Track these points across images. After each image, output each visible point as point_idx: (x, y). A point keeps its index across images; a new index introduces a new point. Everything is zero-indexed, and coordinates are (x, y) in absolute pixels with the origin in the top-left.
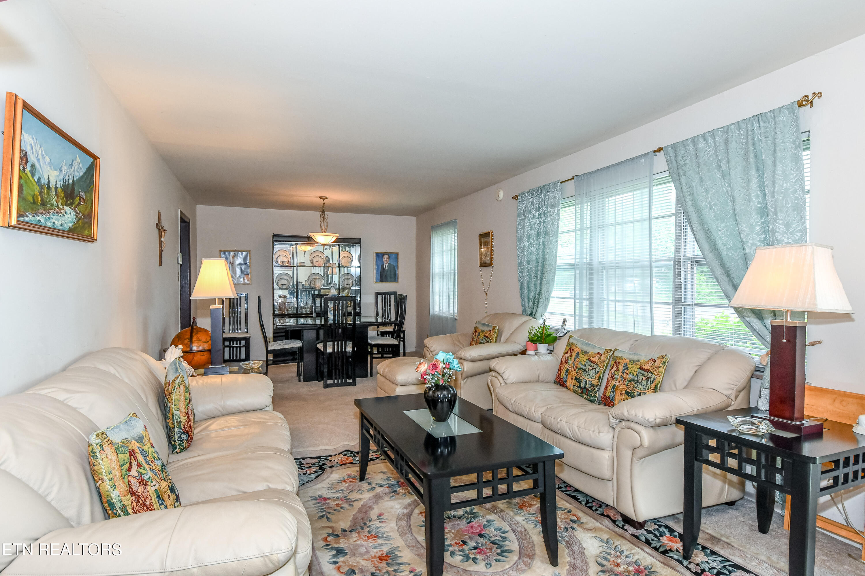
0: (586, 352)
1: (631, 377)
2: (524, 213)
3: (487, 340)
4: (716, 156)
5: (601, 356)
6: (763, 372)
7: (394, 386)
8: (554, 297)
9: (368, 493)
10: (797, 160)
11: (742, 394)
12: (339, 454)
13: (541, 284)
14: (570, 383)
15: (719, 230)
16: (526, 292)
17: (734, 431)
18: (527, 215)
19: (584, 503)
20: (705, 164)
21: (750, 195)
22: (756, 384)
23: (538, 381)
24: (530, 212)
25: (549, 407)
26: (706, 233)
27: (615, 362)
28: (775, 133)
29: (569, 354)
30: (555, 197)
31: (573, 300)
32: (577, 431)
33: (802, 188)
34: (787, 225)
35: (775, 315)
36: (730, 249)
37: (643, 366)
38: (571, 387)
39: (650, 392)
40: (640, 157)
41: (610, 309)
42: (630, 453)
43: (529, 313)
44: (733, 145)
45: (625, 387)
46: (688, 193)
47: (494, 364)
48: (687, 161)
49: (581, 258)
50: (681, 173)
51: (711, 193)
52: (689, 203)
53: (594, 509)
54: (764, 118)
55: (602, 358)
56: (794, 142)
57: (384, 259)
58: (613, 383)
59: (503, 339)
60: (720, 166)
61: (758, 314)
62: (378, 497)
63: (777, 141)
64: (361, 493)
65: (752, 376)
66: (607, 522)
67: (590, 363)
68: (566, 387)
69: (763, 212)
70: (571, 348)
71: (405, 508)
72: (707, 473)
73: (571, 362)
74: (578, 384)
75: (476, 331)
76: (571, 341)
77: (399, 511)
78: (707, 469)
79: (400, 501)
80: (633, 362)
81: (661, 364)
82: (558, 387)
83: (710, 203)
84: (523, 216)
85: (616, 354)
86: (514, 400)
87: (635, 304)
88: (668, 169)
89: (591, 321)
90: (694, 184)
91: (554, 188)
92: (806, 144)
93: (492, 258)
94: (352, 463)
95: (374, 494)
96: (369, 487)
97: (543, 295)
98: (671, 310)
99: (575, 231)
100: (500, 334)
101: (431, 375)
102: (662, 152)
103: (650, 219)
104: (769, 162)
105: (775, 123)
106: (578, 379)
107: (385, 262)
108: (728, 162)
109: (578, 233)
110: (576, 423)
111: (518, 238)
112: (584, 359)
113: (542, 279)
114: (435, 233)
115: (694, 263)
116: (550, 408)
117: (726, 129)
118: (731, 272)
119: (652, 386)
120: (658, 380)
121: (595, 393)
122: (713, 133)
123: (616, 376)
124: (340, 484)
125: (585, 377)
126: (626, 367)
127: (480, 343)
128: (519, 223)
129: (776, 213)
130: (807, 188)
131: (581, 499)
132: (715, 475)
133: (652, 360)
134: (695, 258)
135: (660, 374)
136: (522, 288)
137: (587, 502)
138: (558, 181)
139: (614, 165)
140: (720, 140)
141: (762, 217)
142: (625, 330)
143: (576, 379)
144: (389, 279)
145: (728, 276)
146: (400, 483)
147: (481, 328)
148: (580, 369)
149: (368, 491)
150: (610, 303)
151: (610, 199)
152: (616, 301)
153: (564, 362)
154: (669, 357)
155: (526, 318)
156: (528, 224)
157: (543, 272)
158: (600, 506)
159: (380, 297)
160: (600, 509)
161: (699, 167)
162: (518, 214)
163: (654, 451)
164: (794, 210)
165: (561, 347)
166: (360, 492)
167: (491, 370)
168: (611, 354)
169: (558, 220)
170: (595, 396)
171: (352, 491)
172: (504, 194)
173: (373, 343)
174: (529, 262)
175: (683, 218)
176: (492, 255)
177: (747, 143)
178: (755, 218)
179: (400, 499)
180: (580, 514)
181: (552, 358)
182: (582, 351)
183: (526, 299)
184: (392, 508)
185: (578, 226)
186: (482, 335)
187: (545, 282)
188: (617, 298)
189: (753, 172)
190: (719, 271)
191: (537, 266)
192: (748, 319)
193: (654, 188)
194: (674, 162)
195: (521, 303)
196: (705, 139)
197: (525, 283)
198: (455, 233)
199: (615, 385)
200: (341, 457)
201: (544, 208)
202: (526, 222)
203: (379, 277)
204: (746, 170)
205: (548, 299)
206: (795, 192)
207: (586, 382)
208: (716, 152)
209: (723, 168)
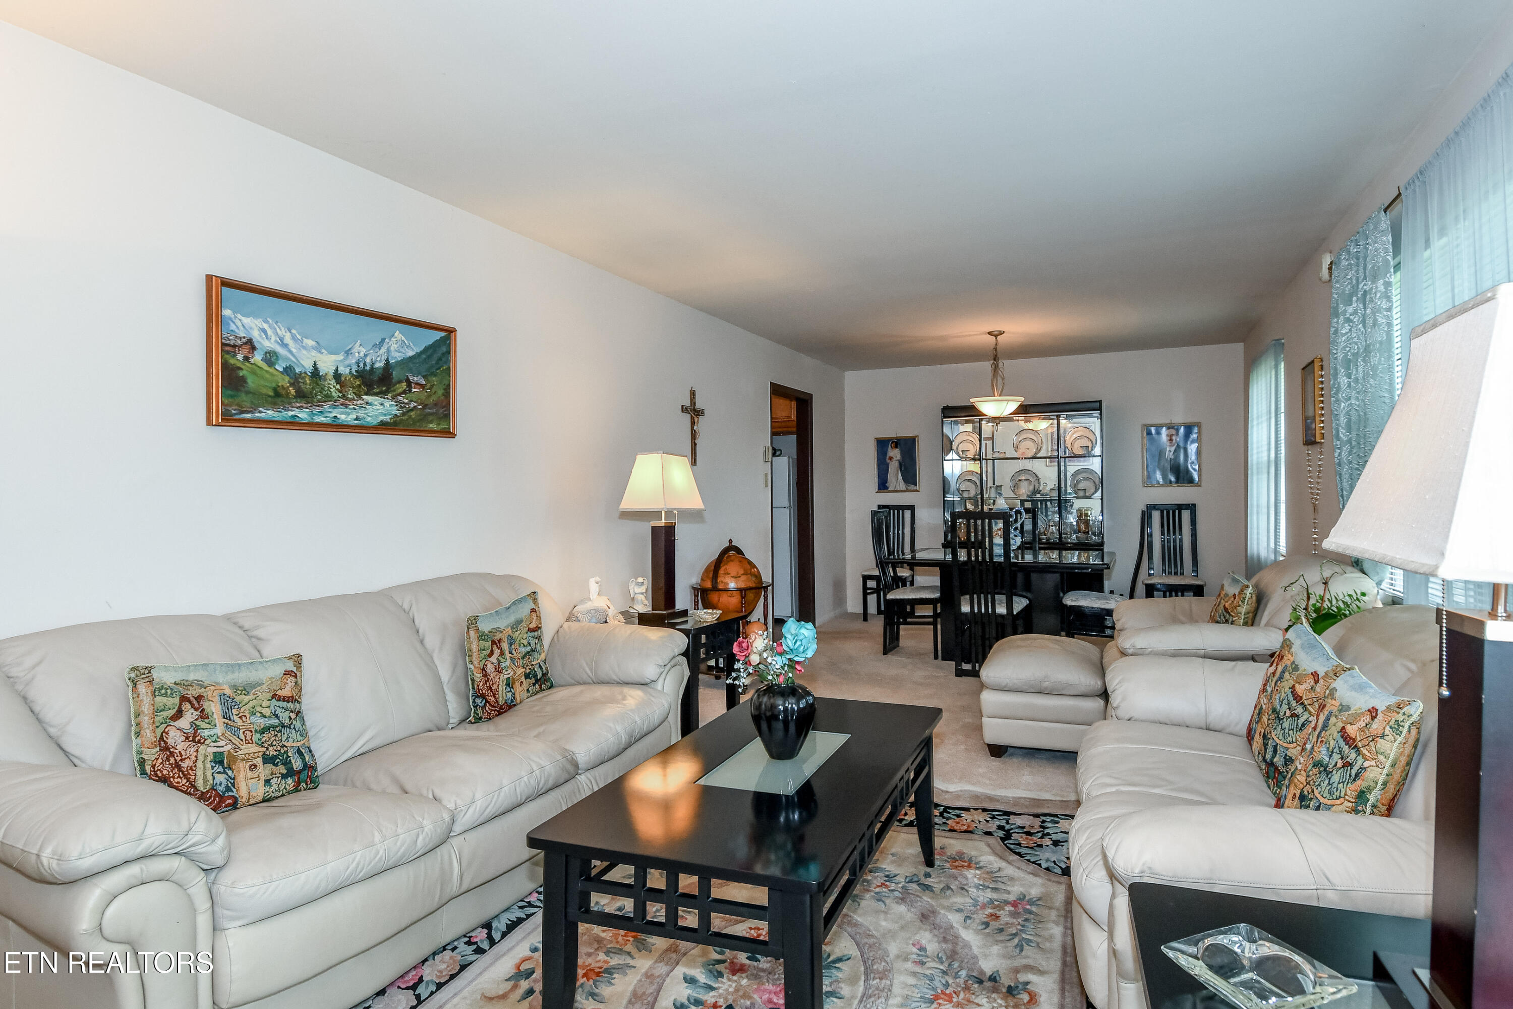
1: (1323, 753)
3: (1226, 617)
29: (1274, 667)
30: (1377, 251)
37: (1349, 727)
39: (1341, 807)
45: (1304, 778)
55: (1319, 688)
59: (1265, 618)
67: (1291, 698)
70: (1280, 653)
73: (1270, 691)
74: (1263, 750)
80: (1340, 710)
81: (1388, 728)
91: (1376, 227)
93: (1322, 422)
106: (1265, 737)
107: (1169, 443)
125: (1276, 735)
133: (1371, 711)
135: (1381, 757)
138: (1380, 209)
147: (1227, 588)
148: (1274, 710)
153: (1262, 687)
154: (1421, 709)
176: (1322, 415)
182: (1293, 663)
207: (1275, 750)
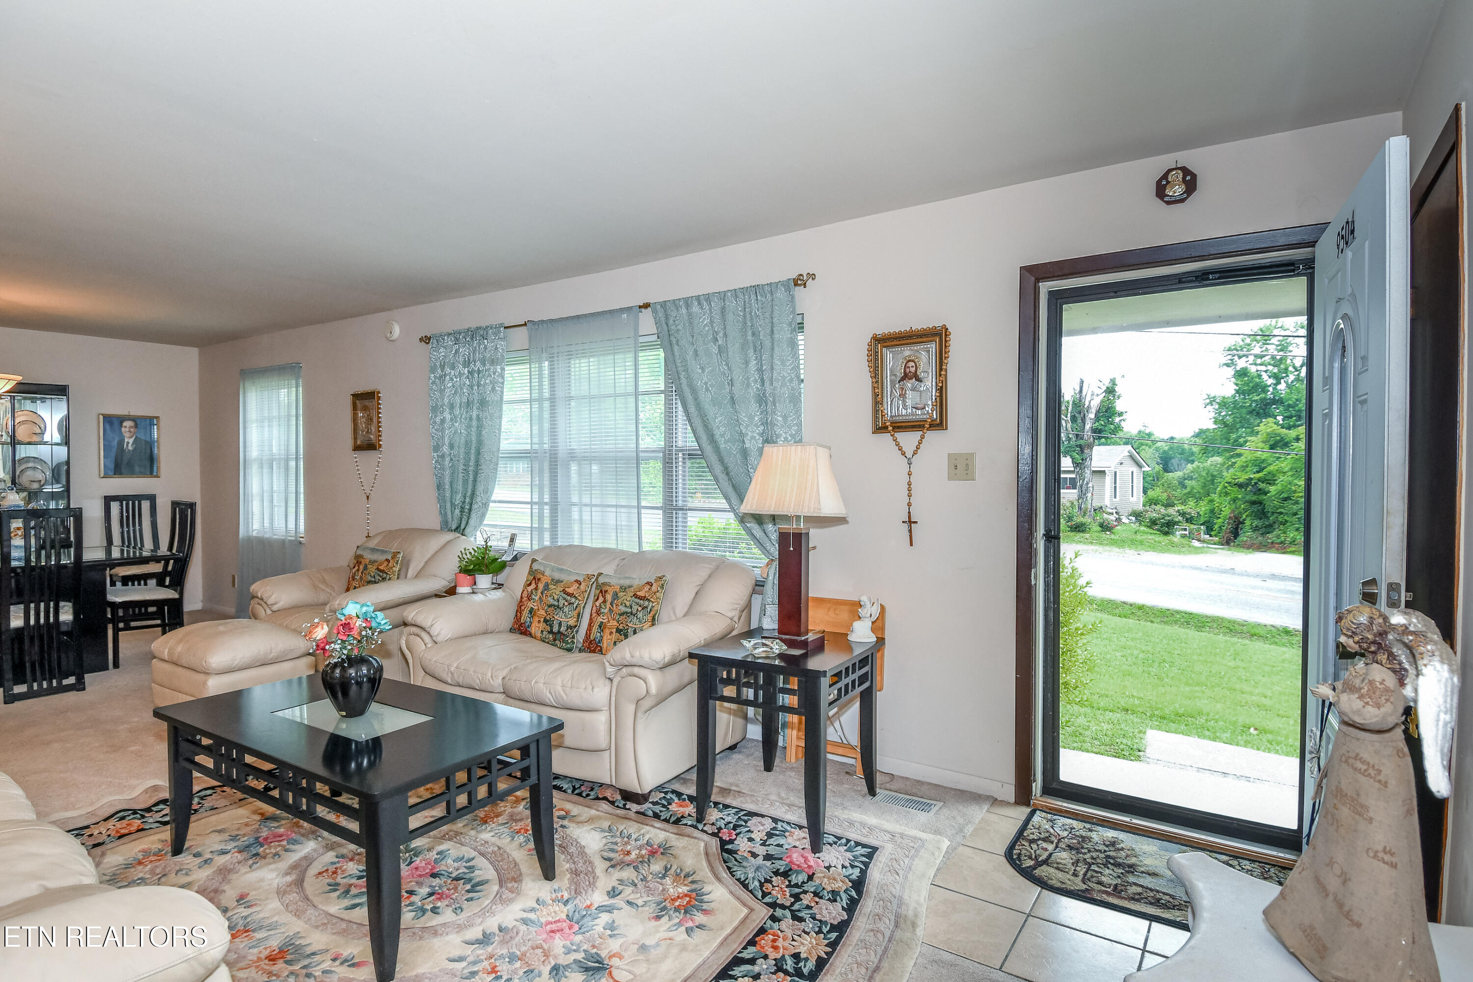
0: (559, 581)
1: (623, 609)
2: (442, 367)
3: (381, 576)
4: (712, 326)
5: (580, 584)
6: (763, 586)
7: (201, 677)
8: (495, 502)
9: (201, 870)
10: (793, 344)
11: (744, 613)
12: (105, 820)
13: (475, 481)
14: (536, 628)
15: (716, 417)
16: (448, 494)
17: (747, 656)
18: (448, 370)
19: (570, 791)
20: (699, 334)
21: (748, 379)
22: (757, 600)
23: (485, 633)
24: (453, 367)
25: (513, 667)
26: (704, 421)
27: (601, 591)
28: (772, 311)
29: (533, 586)
30: (496, 348)
31: (529, 506)
32: (562, 693)
33: (798, 376)
34: (785, 417)
35: (774, 519)
36: (728, 441)
37: (638, 593)
38: (539, 635)
39: (647, 627)
40: (622, 310)
41: (584, 518)
42: (632, 707)
43: (454, 527)
44: (730, 317)
45: (615, 623)
46: (682, 369)
47: (411, 613)
48: (680, 327)
49: (541, 443)
50: (674, 341)
51: (707, 371)
52: (684, 381)
53: (584, 794)
54: (761, 291)
55: (582, 587)
56: (790, 324)
57: (123, 429)
58: (600, 619)
59: (411, 573)
60: (717, 340)
61: (759, 519)
62: (225, 872)
63: (775, 320)
64: (187, 874)
65: (754, 592)
66: (604, 806)
67: (565, 596)
68: (530, 635)
69: (761, 399)
70: (534, 577)
71: (287, 874)
72: (721, 711)
73: (537, 598)
74: (549, 628)
75: (359, 563)
76: (535, 566)
77: (277, 881)
78: (722, 706)
79: (273, 866)
80: (624, 589)
81: (659, 588)
82: (517, 636)
83: (706, 383)
84: (439, 371)
85: (601, 580)
86: (455, 665)
87: (618, 510)
88: (656, 332)
89: (554, 536)
90: (688, 358)
91: (495, 334)
92: (801, 326)
93: (380, 436)
94: (143, 830)
95: (215, 869)
96: (198, 860)
97: (479, 499)
98: (661, 516)
99: (531, 401)
100: (406, 564)
101: (339, 642)
102: (649, 309)
103: (636, 394)
104: (767, 343)
105: (772, 300)
106: (548, 621)
107: (127, 435)
108: (725, 335)
109: (536, 406)
110: (559, 682)
111: (432, 407)
112: (556, 591)
113: (476, 474)
114: (248, 384)
115: (687, 456)
116: (515, 668)
117: (722, 295)
118: (730, 469)
119: (649, 617)
120: (656, 608)
121: (573, 637)
122: (708, 297)
123: (602, 610)
124: (132, 870)
125: (559, 617)
126: (616, 596)
127: (369, 582)
128: (434, 383)
129: (774, 403)
130: (802, 377)
131: (565, 786)
132: (729, 711)
133: (648, 583)
134: (689, 450)
135: (658, 600)
136: (439, 487)
137: (574, 789)
138: (501, 325)
139: (585, 316)
140: (716, 305)
141: (760, 406)
142: (606, 546)
143: (546, 621)
144: (137, 469)
145: (728, 474)
146: (261, 839)
147: (368, 556)
148: (550, 606)
149: (199, 867)
150: (584, 508)
151: (582, 361)
152: (592, 505)
153: (525, 599)
154: (668, 577)
155: (451, 536)
156: (450, 385)
157: (477, 464)
158: (592, 789)
159: (115, 507)
160: (592, 793)
161: (693, 336)
162: (431, 367)
163: (662, 699)
164: (790, 402)
165: (518, 577)
166: (184, 872)
167: (405, 624)
168: (593, 580)
169: (503, 383)
170: (573, 642)
171: (164, 875)
172: (401, 331)
173: (119, 600)
174: (451, 446)
175: (674, 397)
176: (379, 431)
177: (744, 316)
178: (754, 407)
179: (270, 864)
180: (568, 806)
181: (503, 594)
182: (553, 580)
183: (448, 506)
184: (262, 880)
185: (535, 395)
186: (372, 569)
187: (481, 477)
188: (594, 503)
189: (751, 352)
190: (718, 469)
191: (467, 453)
192: (748, 525)
193: (641, 354)
194: (665, 326)
195: (438, 513)
196: (699, 303)
197: (447, 480)
198: (297, 387)
199: (602, 622)
200: (111, 824)
201: (478, 364)
202: (446, 382)
203: (112, 466)
204: (744, 346)
205: (486, 505)
206: (791, 381)
207: (560, 624)
208: (712, 322)
209: (720, 342)
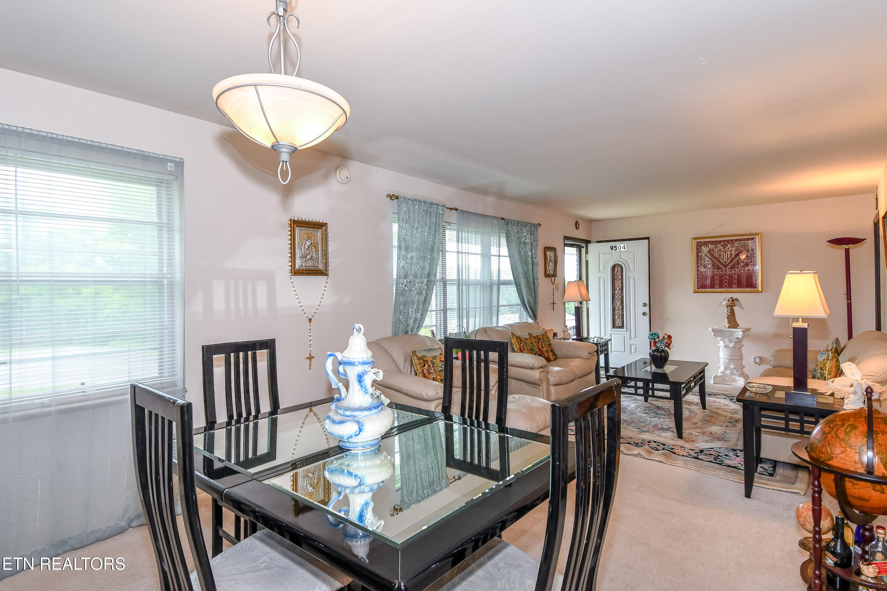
75: (425, 361)
147: (428, 355)
186: (438, 362)
200: (677, 450)
